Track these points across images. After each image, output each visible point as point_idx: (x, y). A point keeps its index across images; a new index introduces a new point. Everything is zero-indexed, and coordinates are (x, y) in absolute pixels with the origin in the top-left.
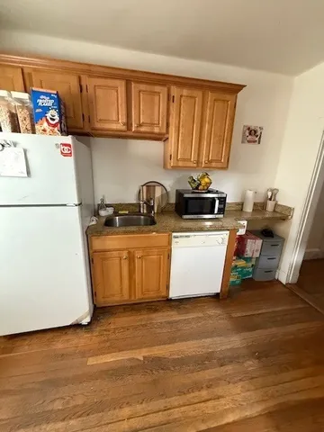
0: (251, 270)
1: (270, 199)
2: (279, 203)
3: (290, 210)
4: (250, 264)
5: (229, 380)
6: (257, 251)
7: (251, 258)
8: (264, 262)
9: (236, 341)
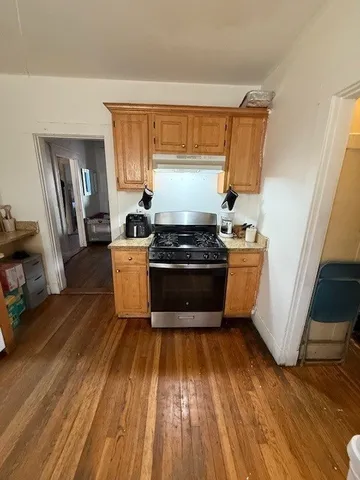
0: (21, 302)
1: (6, 218)
2: (18, 220)
3: (35, 224)
4: (19, 296)
5: (75, 392)
6: (21, 277)
7: (17, 290)
8: (33, 285)
9: (58, 365)
